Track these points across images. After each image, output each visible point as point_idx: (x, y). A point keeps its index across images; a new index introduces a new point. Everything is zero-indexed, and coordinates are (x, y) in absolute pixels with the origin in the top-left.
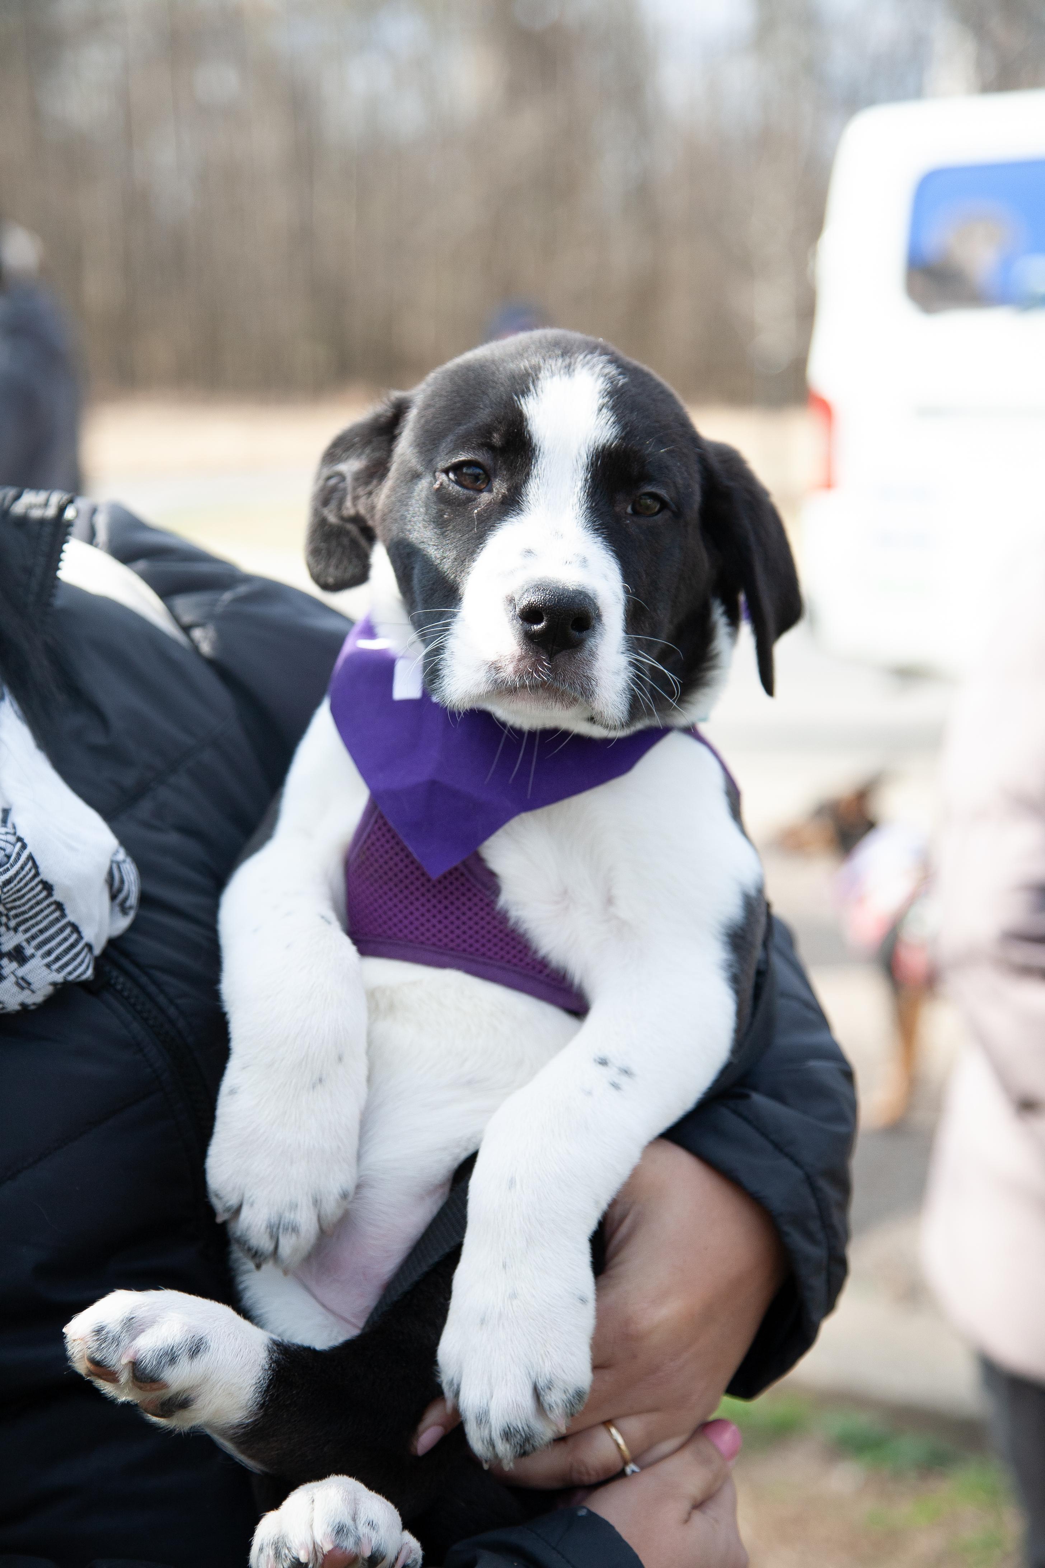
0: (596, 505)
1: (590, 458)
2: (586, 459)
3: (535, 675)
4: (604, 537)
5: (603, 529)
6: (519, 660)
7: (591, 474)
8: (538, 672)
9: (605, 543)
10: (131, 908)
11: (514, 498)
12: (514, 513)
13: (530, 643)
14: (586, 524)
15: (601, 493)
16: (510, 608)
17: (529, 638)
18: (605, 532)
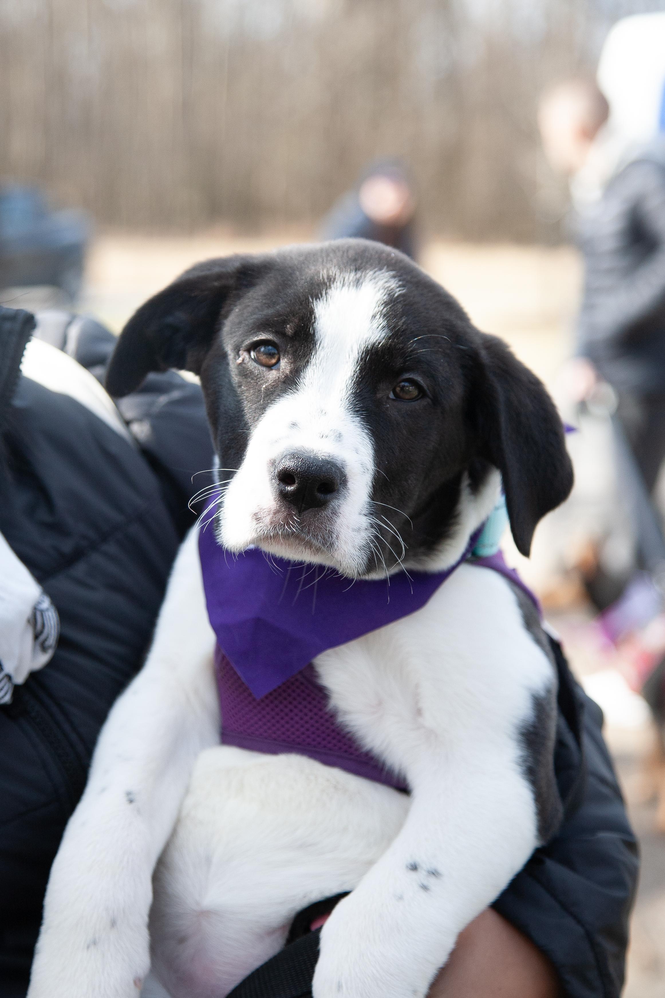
0: (359, 392)
1: (361, 354)
2: (357, 354)
3: (287, 527)
4: (362, 418)
5: (363, 411)
6: (275, 514)
7: (360, 367)
8: (289, 524)
9: (363, 423)
10: (50, 647)
11: (294, 379)
12: (291, 391)
13: (284, 500)
14: (348, 406)
15: (366, 383)
16: (272, 469)
17: (283, 496)
18: (364, 413)
